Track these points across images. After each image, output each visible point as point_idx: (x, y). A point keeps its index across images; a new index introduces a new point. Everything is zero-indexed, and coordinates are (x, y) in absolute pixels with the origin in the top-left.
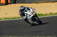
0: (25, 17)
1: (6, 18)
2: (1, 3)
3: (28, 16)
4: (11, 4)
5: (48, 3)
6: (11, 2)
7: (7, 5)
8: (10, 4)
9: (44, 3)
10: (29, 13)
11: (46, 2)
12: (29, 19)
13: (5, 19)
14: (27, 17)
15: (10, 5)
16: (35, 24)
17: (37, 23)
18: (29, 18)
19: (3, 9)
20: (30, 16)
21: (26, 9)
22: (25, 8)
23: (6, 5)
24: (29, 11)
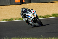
0: (26, 19)
2: (16, 2)
4: (26, 3)
6: (26, 1)
7: (22, 5)
10: (30, 15)
12: (30, 21)
17: (38, 25)
21: (27, 11)
24: (30, 13)
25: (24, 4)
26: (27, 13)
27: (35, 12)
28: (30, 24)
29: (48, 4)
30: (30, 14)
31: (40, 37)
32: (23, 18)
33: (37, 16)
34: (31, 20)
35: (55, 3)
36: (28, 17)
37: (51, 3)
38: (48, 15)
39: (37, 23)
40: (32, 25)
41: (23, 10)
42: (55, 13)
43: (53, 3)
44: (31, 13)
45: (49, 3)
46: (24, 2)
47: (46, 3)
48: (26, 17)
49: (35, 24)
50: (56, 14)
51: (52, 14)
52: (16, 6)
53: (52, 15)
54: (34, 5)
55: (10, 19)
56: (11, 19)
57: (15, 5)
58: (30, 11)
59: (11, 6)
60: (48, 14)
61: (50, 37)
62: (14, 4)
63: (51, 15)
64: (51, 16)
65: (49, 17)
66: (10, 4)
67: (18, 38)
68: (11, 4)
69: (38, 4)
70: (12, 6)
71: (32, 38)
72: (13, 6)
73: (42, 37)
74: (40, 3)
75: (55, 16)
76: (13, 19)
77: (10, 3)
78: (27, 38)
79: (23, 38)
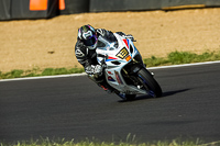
0: (97, 69)
1: (51, 70)
2: (31, 8)
3: (109, 63)
4: (69, 14)
5: (211, 10)
6: (70, 6)
7: (55, 20)
8: (66, 12)
9: (197, 11)
10: (113, 54)
11: (207, 7)
12: (114, 76)
13: (48, 71)
14: (104, 69)
15: (67, 17)
16: (134, 95)
17: (144, 92)
18: (112, 70)
19: (39, 33)
20: (117, 63)
21: (101, 39)
22: (96, 34)
23: (49, 18)
24: (112, 45)
25: (61, 17)
26: (102, 45)
27: (130, 42)
28: (112, 89)
29: (153, 16)
30: (111, 49)
31: (124, 141)
32: (84, 65)
33: (138, 57)
34: (116, 73)
35: (180, 12)
36: (103, 62)
37: (167, 11)
38: (153, 58)
39: (140, 84)
40: (118, 93)
41: (85, 35)
42: (179, 50)
43: (175, 12)
44: (117, 45)
45: (157, 12)
46: (62, 7)
47: (148, 13)
48: (96, 63)
49: (132, 88)
50: (184, 54)
51: (169, 52)
52: (32, 22)
53: (170, 56)
54: (102, 20)
55: (9, 71)
56: (13, 73)
57: (27, 21)
58: (111, 38)
59: (12, 23)
60: (153, 54)
61: (162, 141)
62: (23, 16)
63: (165, 56)
64: (166, 62)
65: (156, 65)
66: (9, 16)
67: (39, 143)
68: (14, 17)
69: (117, 14)
70: (16, 22)
71: (95, 143)
72: (21, 22)
73: (130, 141)
74: (123, 14)
75: (182, 62)
76: (22, 72)
77: (10, 13)
78: (75, 142)
79: (61, 143)
